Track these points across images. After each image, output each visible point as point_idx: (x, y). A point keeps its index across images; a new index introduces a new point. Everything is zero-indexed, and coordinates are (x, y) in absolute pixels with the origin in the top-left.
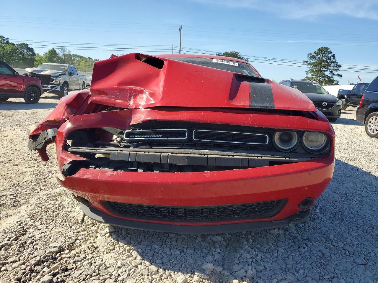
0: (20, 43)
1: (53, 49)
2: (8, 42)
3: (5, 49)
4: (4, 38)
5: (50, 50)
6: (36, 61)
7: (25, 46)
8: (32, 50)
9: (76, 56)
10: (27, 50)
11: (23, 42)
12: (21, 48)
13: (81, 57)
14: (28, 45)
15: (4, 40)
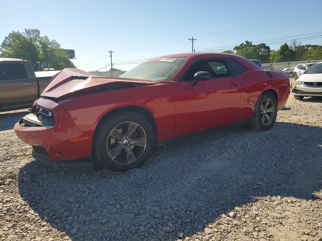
0: (259, 44)
1: (286, 43)
2: (251, 45)
3: (248, 51)
4: (249, 42)
5: (283, 45)
6: (270, 56)
7: (263, 46)
8: (268, 48)
9: (309, 46)
10: (264, 48)
11: (262, 43)
12: (260, 47)
13: (314, 46)
14: (265, 44)
15: (249, 44)
